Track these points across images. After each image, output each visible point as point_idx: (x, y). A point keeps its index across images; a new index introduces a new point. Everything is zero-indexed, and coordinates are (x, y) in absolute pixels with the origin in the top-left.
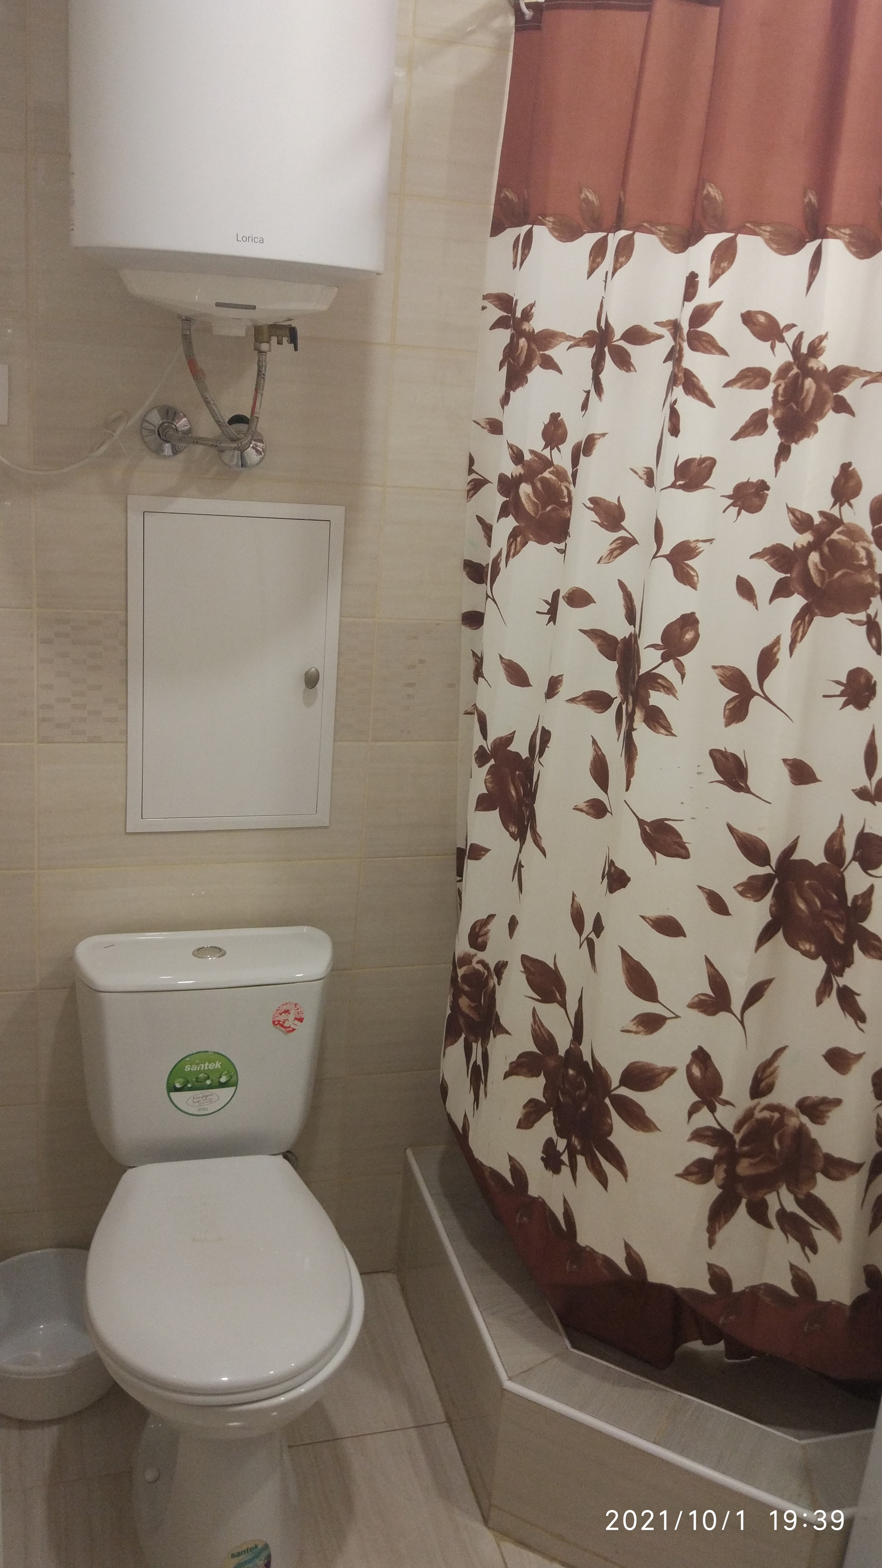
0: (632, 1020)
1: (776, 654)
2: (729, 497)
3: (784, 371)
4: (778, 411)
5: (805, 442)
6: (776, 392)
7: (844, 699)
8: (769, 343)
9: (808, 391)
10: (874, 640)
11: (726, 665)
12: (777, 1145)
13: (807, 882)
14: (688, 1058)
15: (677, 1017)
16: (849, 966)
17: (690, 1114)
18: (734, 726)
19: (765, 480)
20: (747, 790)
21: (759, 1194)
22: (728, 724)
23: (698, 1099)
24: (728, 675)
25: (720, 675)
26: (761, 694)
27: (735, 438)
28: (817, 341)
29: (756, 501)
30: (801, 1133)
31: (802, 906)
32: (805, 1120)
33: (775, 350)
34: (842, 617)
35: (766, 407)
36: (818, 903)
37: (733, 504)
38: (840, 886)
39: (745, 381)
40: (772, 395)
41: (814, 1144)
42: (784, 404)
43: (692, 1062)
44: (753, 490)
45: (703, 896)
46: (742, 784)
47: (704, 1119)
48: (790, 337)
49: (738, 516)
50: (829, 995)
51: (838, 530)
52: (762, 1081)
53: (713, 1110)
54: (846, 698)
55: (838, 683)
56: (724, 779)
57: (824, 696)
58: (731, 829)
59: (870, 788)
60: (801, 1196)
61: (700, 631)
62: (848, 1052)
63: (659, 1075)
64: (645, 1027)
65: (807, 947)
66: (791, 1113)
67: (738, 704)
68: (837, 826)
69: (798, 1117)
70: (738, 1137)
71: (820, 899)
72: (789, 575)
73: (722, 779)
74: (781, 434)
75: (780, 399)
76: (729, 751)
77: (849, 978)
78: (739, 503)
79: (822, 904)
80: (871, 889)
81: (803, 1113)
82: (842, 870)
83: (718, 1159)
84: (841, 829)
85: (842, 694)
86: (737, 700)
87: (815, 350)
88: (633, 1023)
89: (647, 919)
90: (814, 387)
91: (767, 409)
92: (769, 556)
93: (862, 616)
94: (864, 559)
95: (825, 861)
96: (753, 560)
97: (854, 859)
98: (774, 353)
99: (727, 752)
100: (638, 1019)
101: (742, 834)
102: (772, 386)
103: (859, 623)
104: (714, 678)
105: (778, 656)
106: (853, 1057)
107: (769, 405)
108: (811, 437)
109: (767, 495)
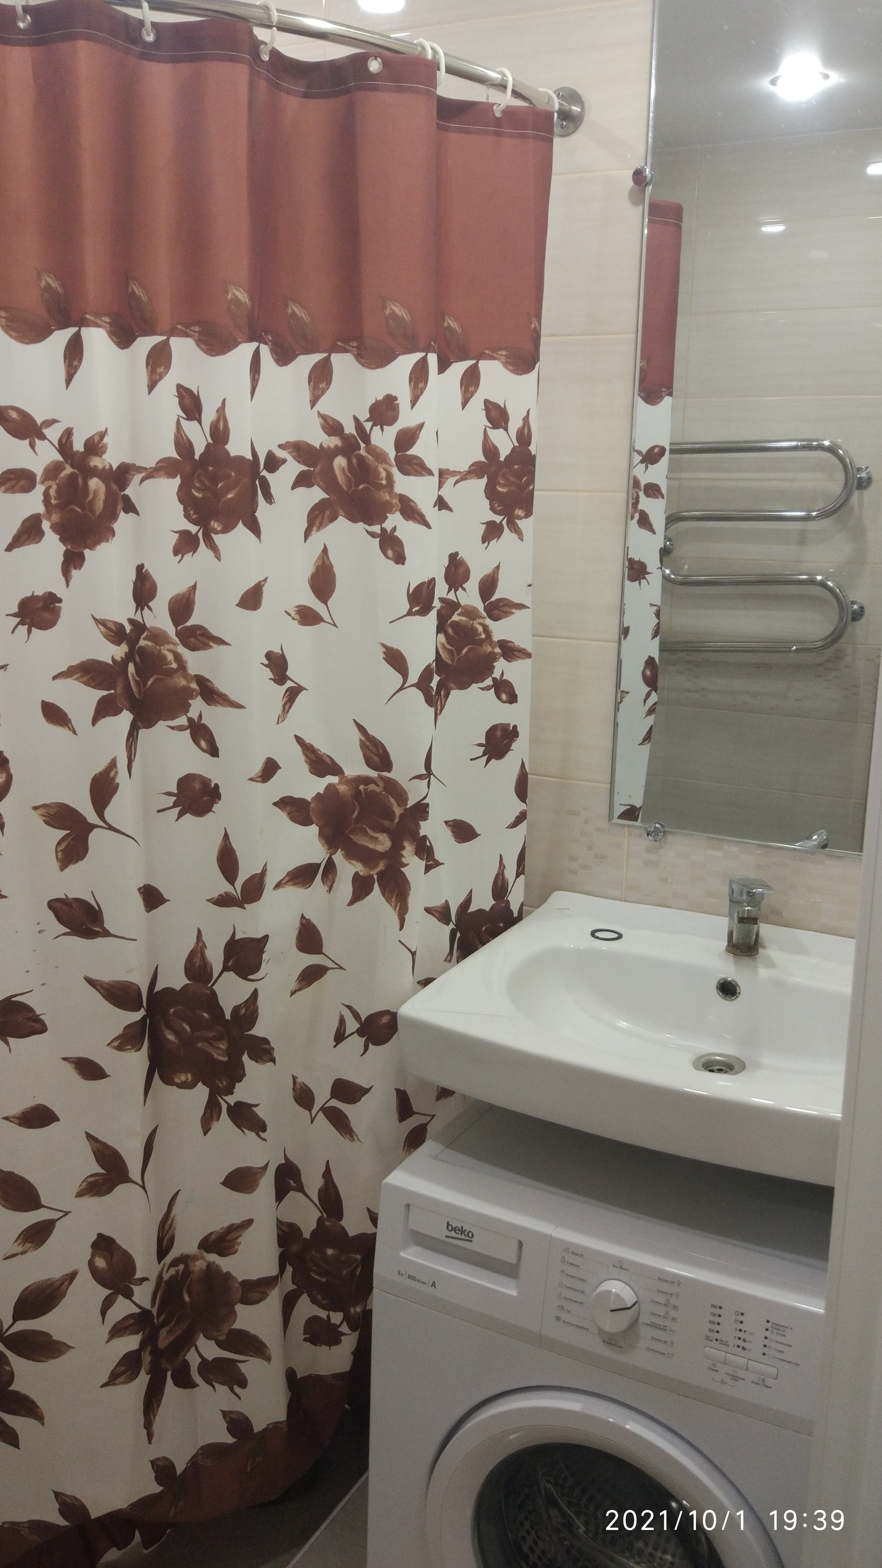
0: (16, 1241)
1: (114, 778)
2: (14, 615)
3: (52, 472)
4: (54, 515)
5: (103, 547)
6: (46, 494)
7: (178, 809)
8: (27, 442)
9: (95, 492)
10: (203, 744)
11: (48, 802)
12: (187, 1298)
13: (172, 1010)
14: (88, 1252)
15: (67, 1213)
16: (240, 1080)
17: (103, 1313)
18: (72, 869)
19: (54, 592)
20: (106, 934)
21: (180, 1359)
22: (63, 867)
23: (110, 1292)
24: (52, 813)
25: (43, 815)
26: (101, 824)
27: (9, 549)
28: (97, 439)
29: (47, 616)
30: (211, 1271)
31: (171, 1037)
32: (213, 1258)
33: (36, 448)
34: (161, 725)
35: (39, 512)
36: (188, 1028)
37: (20, 623)
38: (212, 1003)
39: (8, 485)
40: (42, 498)
41: (228, 1277)
42: (61, 507)
43: (93, 1256)
44: (41, 605)
45: (71, 1067)
46: (97, 929)
47: (122, 1308)
48: (54, 433)
49: (28, 636)
50: (218, 1118)
51: (143, 636)
52: (164, 1238)
53: (129, 1295)
54: (180, 808)
55: (169, 794)
56: (70, 929)
57: (159, 811)
58: (91, 982)
59: (234, 893)
60: (222, 1337)
61: (12, 771)
62: (253, 1168)
63: (59, 1288)
64: (32, 1242)
65: (183, 1078)
66: (195, 1258)
67: (71, 843)
68: (196, 941)
69: (202, 1258)
70: (155, 1311)
71: (189, 1024)
72: (113, 691)
73: (68, 930)
74: (63, 540)
75: (53, 502)
76: (70, 896)
77: (241, 1093)
78: (27, 621)
79: (191, 1028)
80: (255, 994)
81: (208, 1251)
82: (209, 985)
83: (143, 1344)
84: (200, 944)
85: (175, 805)
86: (70, 838)
87: (95, 446)
88: (17, 1244)
89: (11, 1119)
90: (102, 488)
91: (40, 514)
92: (79, 674)
93: (182, 721)
94: (173, 662)
95: (188, 982)
96: (57, 681)
97: (225, 968)
98: (35, 452)
99: (69, 899)
100: (22, 1237)
101: (108, 984)
102: (40, 489)
103: (181, 728)
104: (37, 820)
105: (117, 781)
106: (258, 1170)
107: (41, 509)
108: (110, 541)
109: (60, 608)
